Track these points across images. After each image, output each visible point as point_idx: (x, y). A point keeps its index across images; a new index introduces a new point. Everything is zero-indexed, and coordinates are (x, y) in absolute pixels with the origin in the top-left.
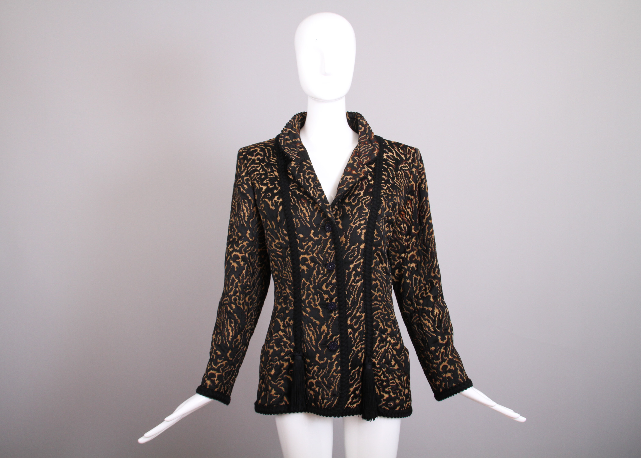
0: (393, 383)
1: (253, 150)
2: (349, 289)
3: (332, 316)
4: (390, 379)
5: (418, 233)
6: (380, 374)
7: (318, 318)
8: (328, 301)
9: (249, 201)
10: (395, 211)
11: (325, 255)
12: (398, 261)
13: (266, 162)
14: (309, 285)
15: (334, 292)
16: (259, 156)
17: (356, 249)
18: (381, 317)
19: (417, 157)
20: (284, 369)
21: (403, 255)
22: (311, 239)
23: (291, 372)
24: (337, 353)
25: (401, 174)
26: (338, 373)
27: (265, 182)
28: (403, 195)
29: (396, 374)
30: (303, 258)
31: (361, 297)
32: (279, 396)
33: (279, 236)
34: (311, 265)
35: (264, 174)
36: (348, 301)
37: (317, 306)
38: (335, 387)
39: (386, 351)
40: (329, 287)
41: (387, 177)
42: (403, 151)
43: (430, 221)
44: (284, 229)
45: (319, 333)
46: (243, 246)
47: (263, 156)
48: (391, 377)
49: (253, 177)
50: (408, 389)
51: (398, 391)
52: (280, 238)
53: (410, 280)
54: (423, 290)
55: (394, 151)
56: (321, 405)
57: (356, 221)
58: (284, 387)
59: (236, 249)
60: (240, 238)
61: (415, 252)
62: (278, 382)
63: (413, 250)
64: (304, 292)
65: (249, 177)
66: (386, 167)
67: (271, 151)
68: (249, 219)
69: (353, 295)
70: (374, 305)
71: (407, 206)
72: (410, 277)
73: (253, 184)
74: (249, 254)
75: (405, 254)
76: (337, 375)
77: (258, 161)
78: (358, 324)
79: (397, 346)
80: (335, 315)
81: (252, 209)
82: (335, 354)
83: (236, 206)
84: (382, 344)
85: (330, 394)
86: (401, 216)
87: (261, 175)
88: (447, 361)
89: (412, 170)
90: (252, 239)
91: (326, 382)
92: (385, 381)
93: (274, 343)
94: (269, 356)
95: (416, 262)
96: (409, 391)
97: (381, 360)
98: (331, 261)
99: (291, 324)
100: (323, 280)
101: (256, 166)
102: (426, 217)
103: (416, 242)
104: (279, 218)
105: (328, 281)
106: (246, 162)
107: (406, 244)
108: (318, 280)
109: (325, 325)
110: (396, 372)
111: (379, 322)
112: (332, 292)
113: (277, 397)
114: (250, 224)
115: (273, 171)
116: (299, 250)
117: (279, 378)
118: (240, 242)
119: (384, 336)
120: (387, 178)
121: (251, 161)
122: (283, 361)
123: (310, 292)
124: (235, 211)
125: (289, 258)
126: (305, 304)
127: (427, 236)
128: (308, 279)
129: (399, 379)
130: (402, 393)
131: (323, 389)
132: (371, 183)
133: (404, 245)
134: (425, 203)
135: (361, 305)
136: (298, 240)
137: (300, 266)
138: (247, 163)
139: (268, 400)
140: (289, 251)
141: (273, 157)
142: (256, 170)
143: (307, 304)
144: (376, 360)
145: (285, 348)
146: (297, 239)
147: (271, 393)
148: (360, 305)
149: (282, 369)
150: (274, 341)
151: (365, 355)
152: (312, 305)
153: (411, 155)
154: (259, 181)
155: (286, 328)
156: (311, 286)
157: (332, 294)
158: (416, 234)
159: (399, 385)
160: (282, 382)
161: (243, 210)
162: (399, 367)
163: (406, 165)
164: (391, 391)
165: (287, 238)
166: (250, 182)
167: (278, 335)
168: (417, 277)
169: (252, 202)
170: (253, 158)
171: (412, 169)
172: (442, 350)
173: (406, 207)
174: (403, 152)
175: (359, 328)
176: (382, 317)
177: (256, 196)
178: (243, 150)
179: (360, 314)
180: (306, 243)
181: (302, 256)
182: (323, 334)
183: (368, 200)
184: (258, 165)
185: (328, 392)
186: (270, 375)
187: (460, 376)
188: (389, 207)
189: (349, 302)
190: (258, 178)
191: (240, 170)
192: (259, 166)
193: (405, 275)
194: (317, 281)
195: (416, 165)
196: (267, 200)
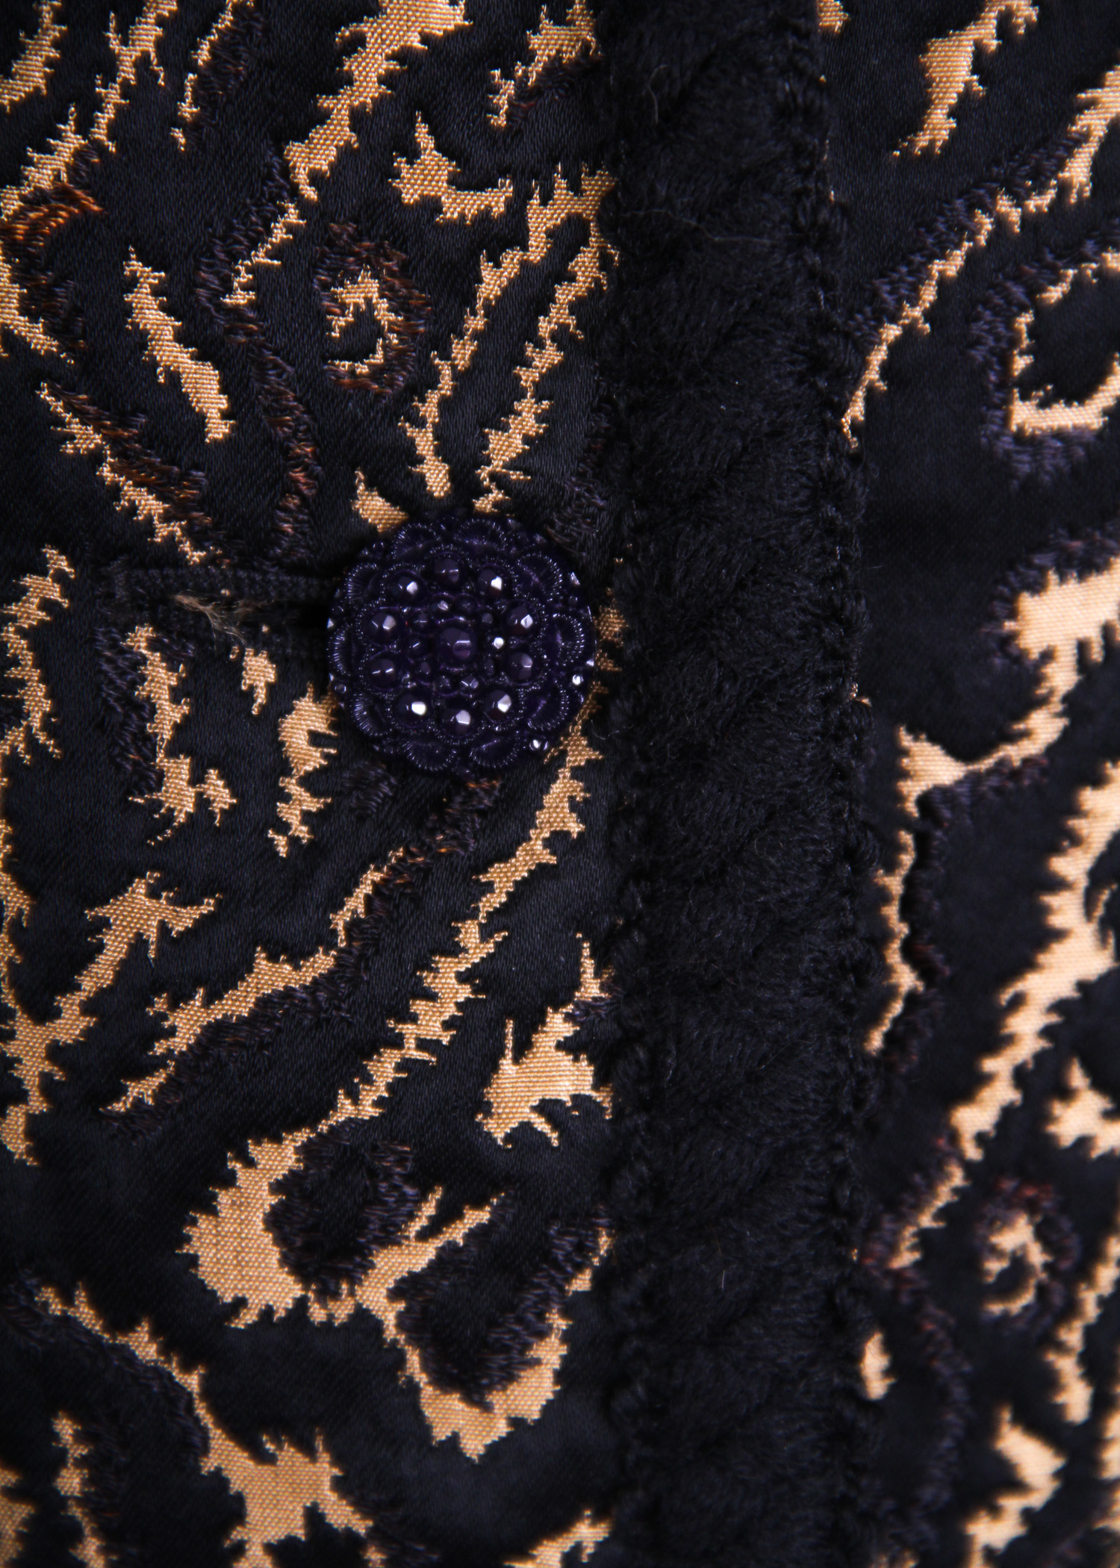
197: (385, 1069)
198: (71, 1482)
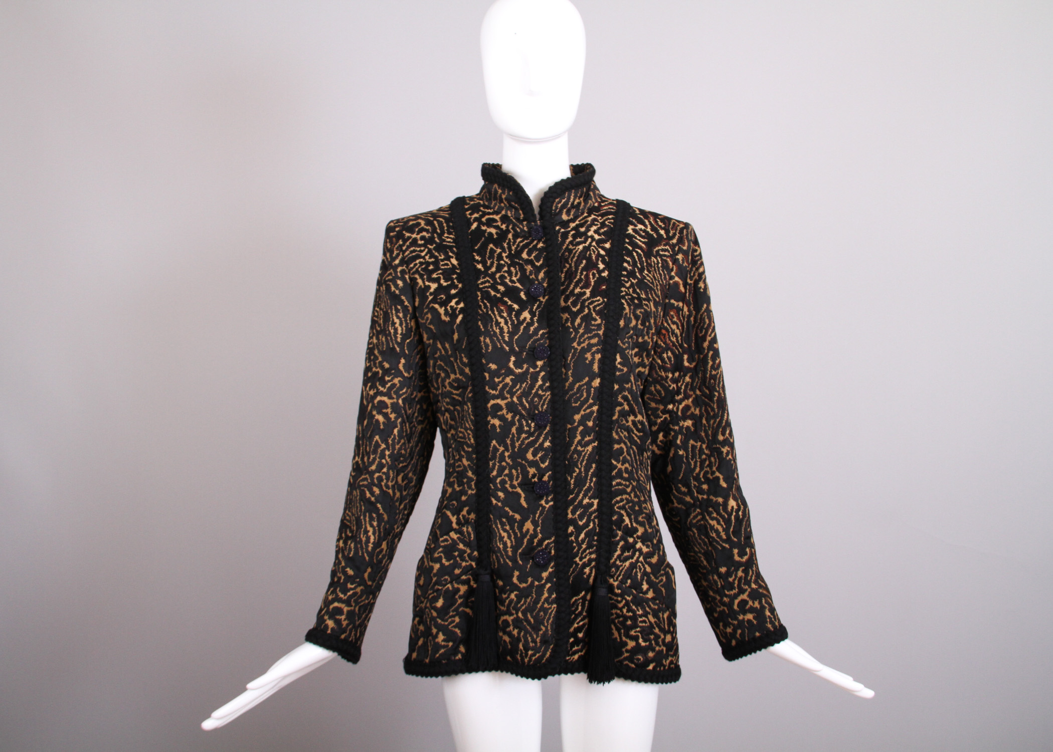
0: (644, 622)
1: (413, 224)
2: (571, 457)
3: (541, 505)
4: (639, 615)
5: (695, 366)
6: (620, 605)
7: (518, 508)
8: (536, 479)
9: (405, 308)
10: (650, 328)
11: (532, 399)
12: (662, 417)
13: (436, 243)
14: (503, 452)
15: (547, 464)
16: (424, 234)
17: (585, 387)
18: (627, 506)
19: (687, 235)
20: (460, 597)
21: (670, 407)
22: (510, 372)
23: (472, 602)
24: (550, 570)
25: (656, 262)
26: (552, 603)
27: (434, 276)
28: (659, 298)
29: (649, 607)
30: (493, 405)
31: (592, 471)
32: (451, 644)
33: (456, 367)
34: (507, 416)
35: (432, 263)
36: (569, 478)
37: (515, 488)
38: (546, 627)
39: (633, 566)
40: (538, 454)
41: (631, 266)
42: (664, 224)
43: (715, 345)
44: (463, 355)
45: (519, 535)
46: (394, 385)
47: (430, 233)
48: (640, 612)
49: (412, 268)
50: (672, 635)
51: (652, 637)
52: (457, 371)
53: (684, 450)
54: (706, 465)
55: (647, 223)
56: (522, 659)
57: (583, 339)
58: (459, 629)
59: (382, 391)
60: (386, 372)
61: (690, 400)
62: (450, 620)
63: (687, 397)
64: (494, 465)
65: (406, 267)
66: (630, 248)
67: (445, 225)
68: (403, 339)
69: (578, 468)
70: (615, 486)
71: (670, 319)
72: (685, 446)
73: (413, 280)
74: (403, 400)
75: (674, 405)
76: (551, 608)
77: (423, 242)
78: (586, 518)
79: (653, 557)
80: (547, 502)
81: (408, 321)
82: (546, 571)
83: (381, 317)
84: (626, 554)
85: (538, 640)
86: (662, 337)
87: (428, 264)
88: (747, 593)
89: (677, 257)
90: (409, 373)
91: (532, 620)
92: (630, 618)
93: (441, 552)
94: (432, 575)
95: (692, 417)
96: (674, 638)
97: (623, 582)
98: (542, 410)
99: (472, 519)
100: (528, 442)
101: (418, 249)
102: (709, 338)
103: (692, 383)
104: (456, 336)
105: (536, 444)
106: (401, 242)
107: (674, 388)
108: (520, 442)
109: (529, 521)
110: (650, 603)
111: (623, 516)
112: (543, 462)
113: (448, 646)
114: (406, 348)
115: (448, 258)
116: (487, 392)
117: (451, 614)
118: (387, 378)
119: (631, 540)
120: (631, 268)
121: (410, 240)
122: (458, 584)
123: (504, 464)
124: (380, 325)
125: (469, 404)
126: (495, 485)
127: (711, 371)
128: (502, 442)
129: (655, 615)
130: (660, 640)
131: (527, 632)
132: (603, 275)
133: (671, 388)
134: (706, 314)
135: (592, 484)
136: (487, 375)
137: (488, 419)
138: (403, 245)
139: (430, 652)
140: (470, 392)
141: (448, 234)
142: (419, 257)
143: (499, 485)
144: (614, 581)
145: (461, 560)
146: (485, 372)
147: (437, 640)
148: (590, 484)
149: (457, 597)
150: (441, 549)
151: (596, 572)
152: (507, 486)
153: (678, 232)
154: (423, 275)
155: (463, 526)
156: (507, 454)
157: (543, 466)
158: (691, 368)
159: (655, 626)
160: (457, 619)
161: (394, 324)
162: (654, 595)
163: (667, 247)
164: (640, 636)
165: (467, 370)
166: (407, 277)
167: (449, 539)
168: (695, 444)
169: (409, 310)
170: (414, 236)
171: (677, 255)
172: (740, 573)
173: (670, 322)
174: (663, 226)
175: (587, 525)
176: (629, 507)
177: (417, 300)
178: (397, 223)
179: (590, 500)
180: (501, 379)
181: (492, 402)
182: (526, 537)
183: (599, 305)
184: (422, 248)
185: (535, 636)
186: (435, 609)
187: (768, 620)
188: (637, 318)
189: (571, 480)
190: (423, 269)
191: (391, 256)
192: (424, 250)
193: (676, 441)
194: (517, 444)
195: (685, 248)
196: (437, 306)
197: (538, 443)
198: (519, 471)
